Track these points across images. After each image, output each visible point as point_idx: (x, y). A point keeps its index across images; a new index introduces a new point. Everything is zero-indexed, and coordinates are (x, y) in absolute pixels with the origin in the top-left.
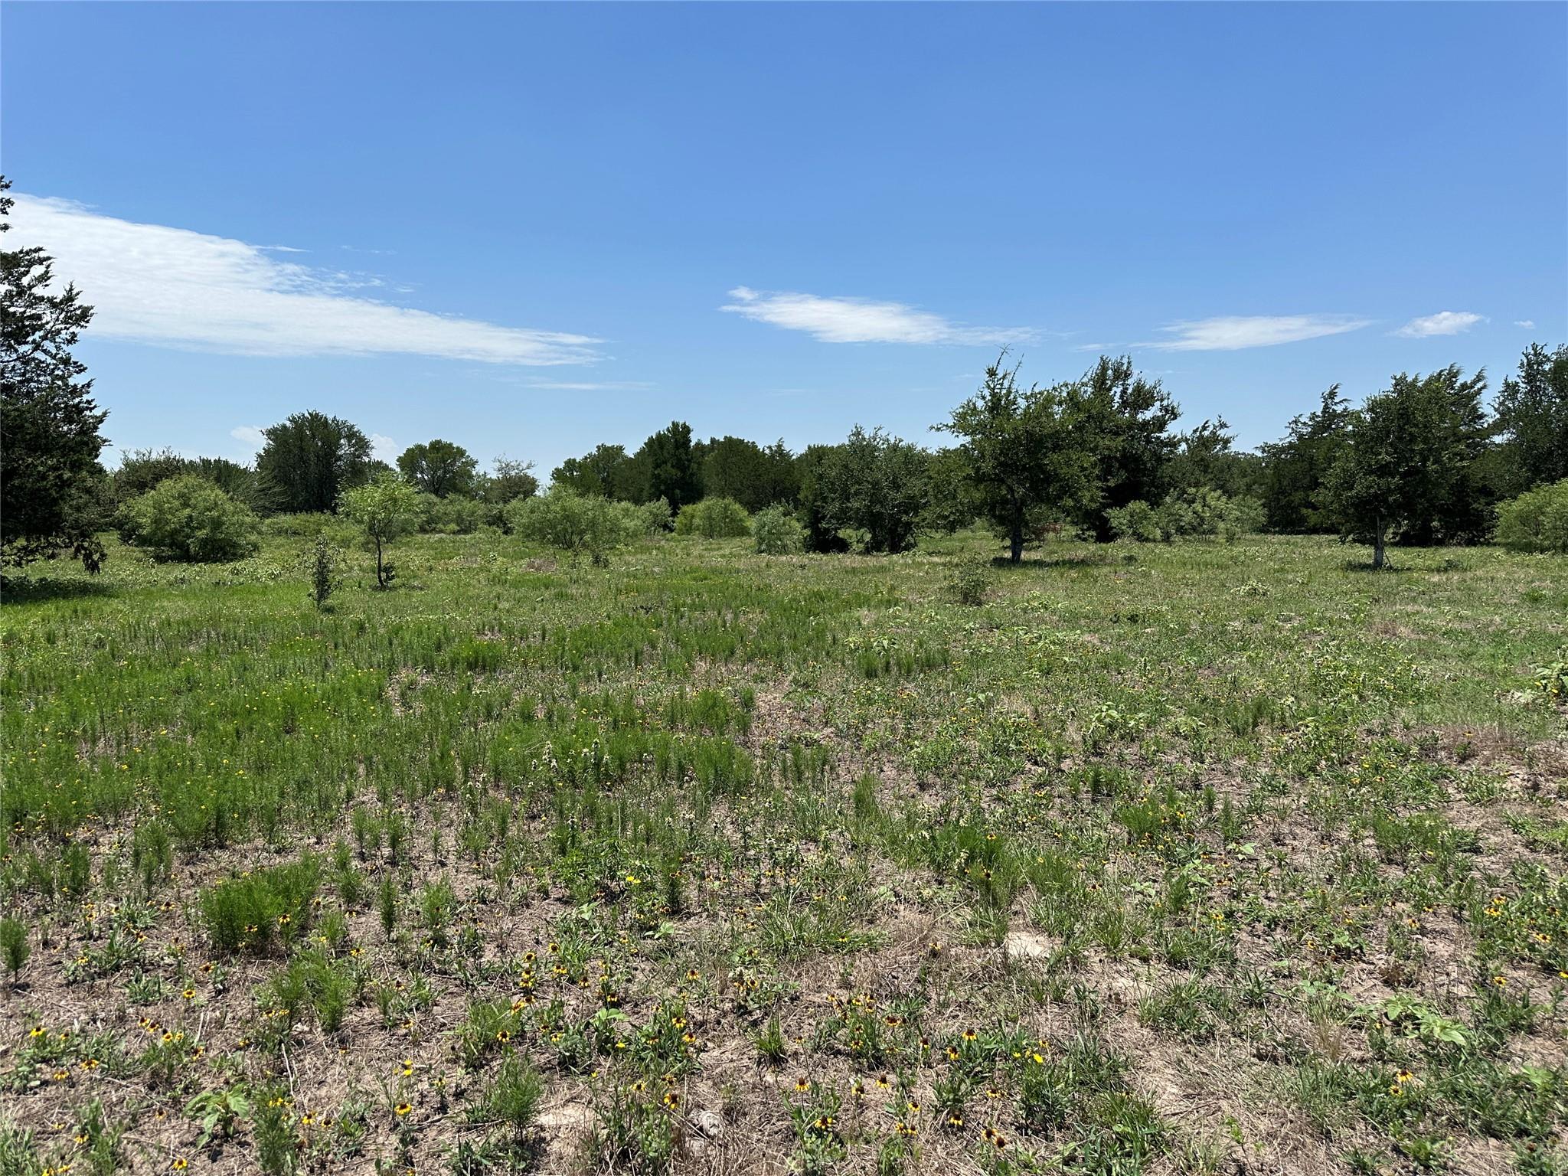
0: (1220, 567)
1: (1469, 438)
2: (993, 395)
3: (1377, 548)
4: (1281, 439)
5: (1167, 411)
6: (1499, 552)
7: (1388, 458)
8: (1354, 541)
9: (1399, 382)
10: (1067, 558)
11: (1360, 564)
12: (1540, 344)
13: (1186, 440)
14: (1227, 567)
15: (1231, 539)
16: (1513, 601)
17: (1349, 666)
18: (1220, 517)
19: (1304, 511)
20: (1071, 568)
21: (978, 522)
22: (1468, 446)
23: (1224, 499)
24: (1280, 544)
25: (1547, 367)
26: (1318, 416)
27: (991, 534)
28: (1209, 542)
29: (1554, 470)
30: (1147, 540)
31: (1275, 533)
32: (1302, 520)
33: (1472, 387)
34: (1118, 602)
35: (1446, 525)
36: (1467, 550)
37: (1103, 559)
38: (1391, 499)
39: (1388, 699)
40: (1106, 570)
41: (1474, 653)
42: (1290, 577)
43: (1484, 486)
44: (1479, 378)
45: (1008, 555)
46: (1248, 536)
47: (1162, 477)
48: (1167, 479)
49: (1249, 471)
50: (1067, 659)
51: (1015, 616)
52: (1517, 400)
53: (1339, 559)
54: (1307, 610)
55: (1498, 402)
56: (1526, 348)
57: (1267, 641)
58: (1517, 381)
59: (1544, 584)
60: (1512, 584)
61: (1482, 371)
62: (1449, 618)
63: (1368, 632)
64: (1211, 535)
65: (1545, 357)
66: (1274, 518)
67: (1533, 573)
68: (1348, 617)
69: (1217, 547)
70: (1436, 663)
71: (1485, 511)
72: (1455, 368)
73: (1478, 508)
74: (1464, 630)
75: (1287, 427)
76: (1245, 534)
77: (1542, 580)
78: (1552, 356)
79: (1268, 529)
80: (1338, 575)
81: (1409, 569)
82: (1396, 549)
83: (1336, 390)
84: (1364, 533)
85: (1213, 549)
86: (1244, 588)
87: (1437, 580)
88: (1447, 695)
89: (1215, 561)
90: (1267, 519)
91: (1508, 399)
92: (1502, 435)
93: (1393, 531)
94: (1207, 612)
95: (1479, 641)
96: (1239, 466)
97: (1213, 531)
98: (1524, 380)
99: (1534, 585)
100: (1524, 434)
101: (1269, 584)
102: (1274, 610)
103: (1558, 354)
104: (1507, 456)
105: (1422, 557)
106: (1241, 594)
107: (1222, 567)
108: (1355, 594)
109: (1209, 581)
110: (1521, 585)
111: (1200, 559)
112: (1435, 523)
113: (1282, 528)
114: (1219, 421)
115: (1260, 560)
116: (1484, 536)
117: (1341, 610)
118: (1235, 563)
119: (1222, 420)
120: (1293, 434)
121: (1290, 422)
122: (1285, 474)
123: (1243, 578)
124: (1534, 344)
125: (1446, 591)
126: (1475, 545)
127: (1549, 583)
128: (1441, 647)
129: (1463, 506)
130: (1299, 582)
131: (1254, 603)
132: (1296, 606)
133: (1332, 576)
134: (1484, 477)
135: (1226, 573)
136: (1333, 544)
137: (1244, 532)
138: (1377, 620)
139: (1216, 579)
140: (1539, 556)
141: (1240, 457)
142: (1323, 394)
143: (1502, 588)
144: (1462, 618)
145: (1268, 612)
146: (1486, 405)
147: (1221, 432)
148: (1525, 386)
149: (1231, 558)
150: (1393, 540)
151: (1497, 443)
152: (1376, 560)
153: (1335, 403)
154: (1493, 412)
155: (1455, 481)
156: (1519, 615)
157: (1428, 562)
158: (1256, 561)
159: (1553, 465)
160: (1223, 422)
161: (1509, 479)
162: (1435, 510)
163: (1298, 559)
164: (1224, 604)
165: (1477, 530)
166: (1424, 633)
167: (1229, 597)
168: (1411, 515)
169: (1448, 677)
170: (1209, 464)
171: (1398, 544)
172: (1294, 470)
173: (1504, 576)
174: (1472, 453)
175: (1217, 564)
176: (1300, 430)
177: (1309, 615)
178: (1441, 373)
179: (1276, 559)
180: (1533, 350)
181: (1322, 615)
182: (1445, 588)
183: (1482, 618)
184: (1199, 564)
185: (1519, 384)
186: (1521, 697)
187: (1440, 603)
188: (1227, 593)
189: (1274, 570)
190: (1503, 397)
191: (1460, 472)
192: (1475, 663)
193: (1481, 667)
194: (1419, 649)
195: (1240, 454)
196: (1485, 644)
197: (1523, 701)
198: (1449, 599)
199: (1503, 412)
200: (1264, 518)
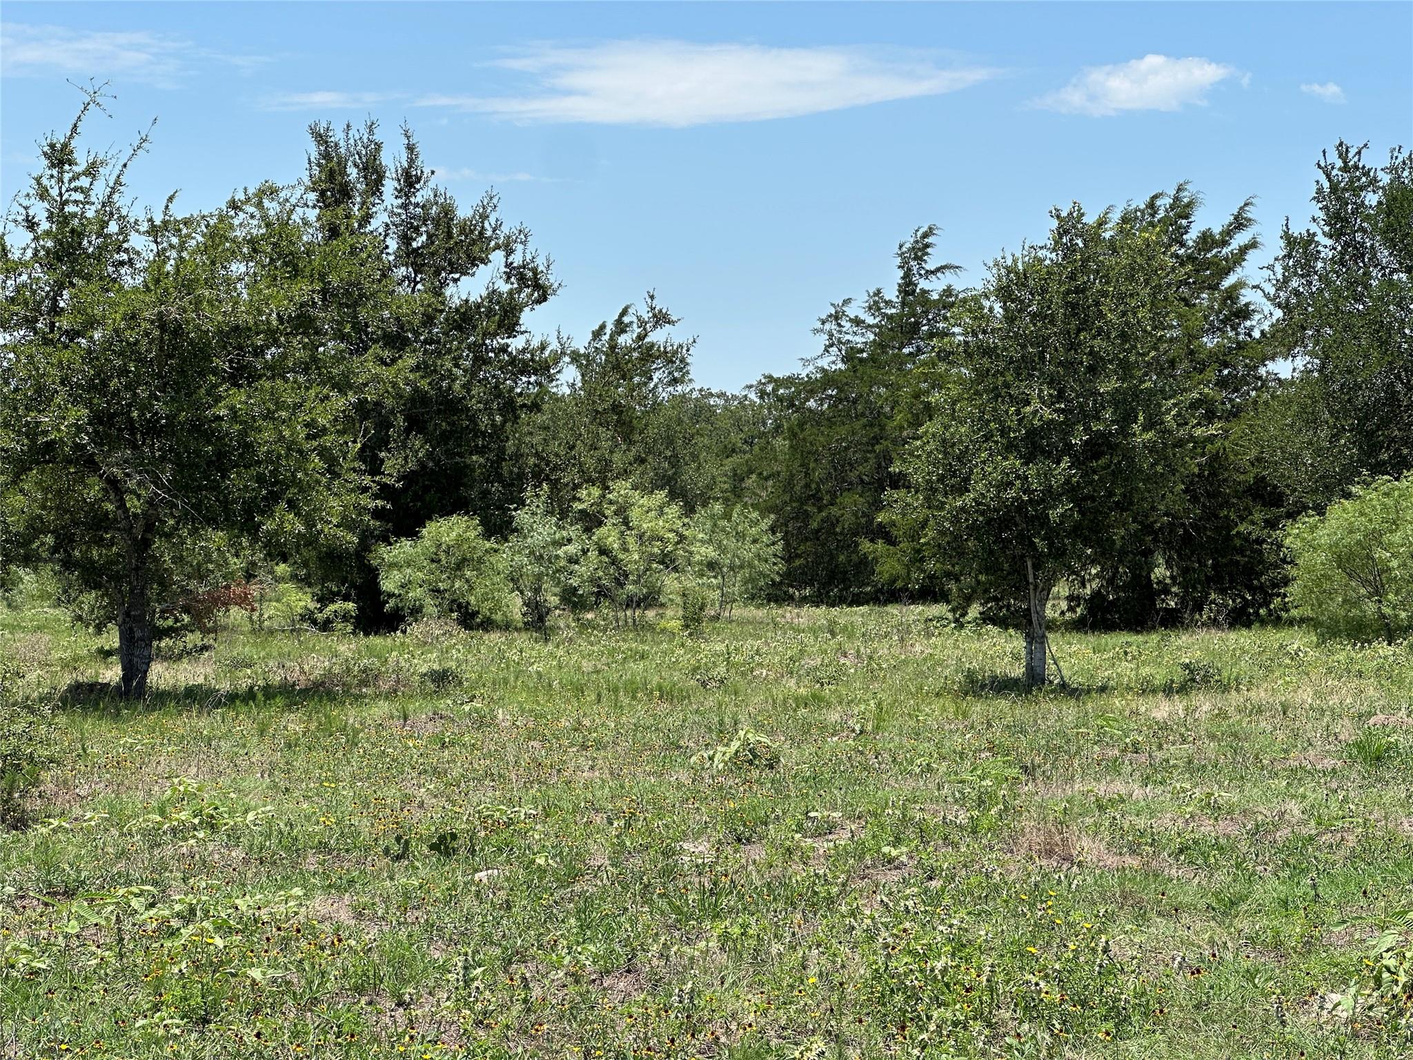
0: (667, 694)
1: (1225, 364)
2: (60, 217)
3: (1030, 639)
4: (806, 362)
5: (522, 278)
6: (1298, 641)
7: (1047, 413)
8: (986, 618)
9: (1068, 225)
10: (276, 679)
11: (994, 678)
12: (1354, 145)
13: (575, 357)
14: (684, 696)
15: (694, 620)
16: (1329, 763)
17: (959, 946)
18: (667, 561)
19: (866, 546)
20: (289, 707)
21: (27, 579)
22: (1222, 383)
23: (673, 510)
24: (814, 631)
25: (1372, 199)
26: (889, 305)
27: (64, 614)
28: (641, 628)
30: (488, 625)
31: (804, 600)
32: (864, 566)
33: (1224, 243)
34: (407, 800)
35: (1185, 577)
36: (1232, 636)
37: (368, 678)
38: (1054, 514)
39: (1050, 1026)
40: (381, 709)
41: (1243, 899)
42: (834, 716)
43: (1261, 480)
44: (1240, 223)
45: (112, 674)
46: (738, 612)
47: (518, 456)
48: (532, 461)
49: (735, 440)
50: (256, 973)
51: (122, 854)
52: (1316, 277)
53: (948, 666)
54: (870, 803)
55: (1278, 281)
56: (1324, 152)
57: (774, 891)
58: (1311, 232)
59: (1393, 719)
60: (1325, 720)
61: (1246, 205)
62: (1189, 809)
63: (1009, 855)
64: (646, 609)
65: (1367, 174)
66: (797, 562)
67: (1371, 692)
68: (963, 818)
69: (662, 642)
70: (1160, 926)
71: (1264, 541)
72: (1186, 193)
73: (1250, 533)
74: (1222, 841)
75: (816, 331)
76: (729, 606)
77: (1391, 709)
78: (1380, 175)
79: (785, 593)
80: (944, 709)
81: (1103, 689)
82: (1075, 637)
83: (929, 240)
84: (1002, 599)
85: (652, 648)
86: (724, 749)
87: (1166, 715)
88: (1182, 1008)
89: (656, 679)
90: (781, 567)
91: (1295, 274)
92: (1291, 359)
93: (1067, 594)
94: (630, 818)
95: (1254, 866)
96: (710, 427)
97: (650, 599)
98: (1327, 229)
99: (1372, 721)
100: (1338, 357)
101: (783, 738)
102: (792, 805)
103: (1392, 169)
104: (1304, 408)
105: (1134, 658)
106: (714, 766)
107: (672, 696)
108: (983, 756)
109: (639, 735)
110: (1346, 722)
111: (618, 675)
112: (1160, 572)
113: (819, 590)
114: (653, 309)
115: (764, 674)
116: (1266, 604)
117: (948, 799)
118: (704, 684)
119: (659, 304)
120: (831, 349)
121: (824, 317)
122: (817, 450)
123: (721, 723)
124: (1341, 144)
125: (1184, 741)
126: (1248, 625)
127: (1405, 716)
128: (1170, 885)
129: (1217, 529)
130: (853, 731)
131: (745, 790)
132: (846, 792)
133: (935, 713)
134: (1259, 460)
135: (682, 711)
136: (937, 628)
137: (726, 600)
138: (1027, 823)
139: (657, 729)
140: (1384, 649)
141: (712, 403)
142: (901, 247)
143: (1305, 731)
144: (1219, 808)
145: (779, 812)
146: (1254, 287)
147: (658, 337)
148: (1329, 242)
149: (695, 670)
150: (1068, 615)
151: (1282, 376)
152: (1030, 668)
153: (927, 271)
154: (1269, 303)
155: (1196, 470)
156: (1341, 797)
157: (1145, 671)
158: (755, 677)
159: (1399, 430)
160: (660, 311)
161: (1311, 465)
162: (1155, 540)
163: (852, 671)
164: (672, 796)
165: (1251, 589)
166: (1133, 852)
167: (685, 777)
168: (1104, 553)
169: (1180, 963)
170: (635, 422)
171: (1079, 626)
172: (837, 440)
173: (1310, 701)
174: (1231, 400)
175: (660, 689)
176: (848, 337)
177: (875, 815)
178: (1158, 203)
179: (801, 672)
180: (1340, 157)
181: (904, 816)
182: (1182, 735)
183: (1261, 808)
184: (616, 690)
185: (1316, 239)
186: (1339, 1004)
187: (1171, 773)
188: (682, 766)
189: (796, 699)
190: (1286, 268)
191: (1205, 448)
192: (1244, 924)
193: (1257, 934)
194: (1123, 891)
195: (712, 395)
196: (1268, 873)
197: (1345, 1015)
198: (1190, 762)
199: (1287, 305)
200: (775, 564)
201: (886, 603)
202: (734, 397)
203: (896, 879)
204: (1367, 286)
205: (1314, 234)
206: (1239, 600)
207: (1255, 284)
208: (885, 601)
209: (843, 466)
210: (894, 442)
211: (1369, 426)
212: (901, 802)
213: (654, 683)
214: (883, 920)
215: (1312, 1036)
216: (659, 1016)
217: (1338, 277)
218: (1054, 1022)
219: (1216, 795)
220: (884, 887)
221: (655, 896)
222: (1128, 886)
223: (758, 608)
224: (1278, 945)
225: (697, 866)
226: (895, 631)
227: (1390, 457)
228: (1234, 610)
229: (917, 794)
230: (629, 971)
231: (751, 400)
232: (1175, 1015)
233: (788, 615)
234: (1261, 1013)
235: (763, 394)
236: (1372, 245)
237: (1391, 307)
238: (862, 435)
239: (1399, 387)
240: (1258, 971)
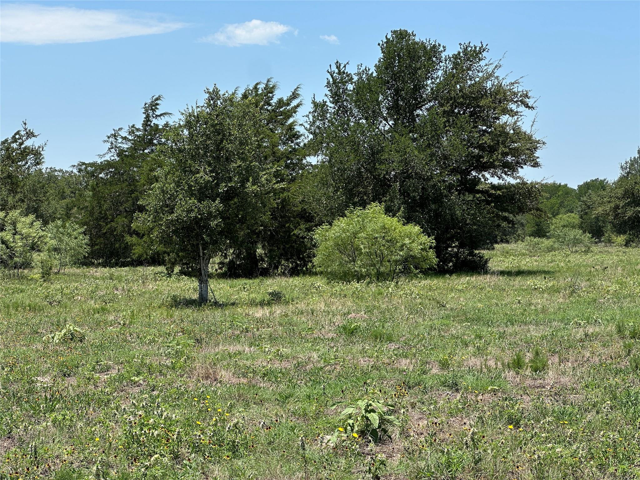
0: (33, 308)
1: (288, 158)
3: (201, 282)
4: (100, 156)
6: (319, 282)
8: (182, 273)
9: (214, 95)
11: (185, 300)
12: (343, 62)
14: (41, 309)
15: (47, 273)
16: (331, 335)
18: (34, 247)
19: (128, 238)
22: (287, 166)
23: (38, 224)
24: (103, 279)
25: (350, 87)
26: (138, 130)
28: (22, 278)
29: (365, 193)
31: (99, 265)
32: (127, 248)
33: (288, 104)
35: (270, 254)
36: (291, 280)
38: (213, 223)
41: (290, 396)
42: (111, 318)
43: (304, 210)
44: (295, 95)
46: (67, 270)
49: (68, 191)
52: (327, 121)
53: (164, 294)
54: (127, 357)
55: (311, 122)
56: (330, 66)
57: (80, 398)
58: (325, 101)
59: (359, 315)
60: (330, 316)
61: (298, 88)
62: (270, 357)
63: (189, 379)
64: (24, 269)
65: (348, 76)
66: (96, 247)
67: (349, 304)
68: (168, 362)
69: (31, 285)
70: (255, 409)
71: (305, 237)
72: (271, 83)
73: (299, 234)
74: (283, 370)
75: (105, 141)
76: (64, 268)
77: (358, 311)
78: (354, 77)
79: (90, 262)
80: (162, 314)
81: (233, 304)
82: (221, 281)
83: (158, 102)
84: (189, 264)
85: (26, 287)
86: (59, 333)
87: (261, 315)
88: (262, 445)
89: (27, 302)
90: (88, 249)
91: (318, 119)
92: (317, 156)
93: (219, 261)
94: (13, 366)
95: (297, 381)
96: (55, 186)
97: (27, 265)
98: (331, 99)
99: (350, 316)
100: (337, 157)
101: (87, 328)
102: (90, 358)
103: (359, 74)
104: (322, 179)
105: (248, 290)
106: (54, 341)
107: (35, 309)
108: (179, 334)
109: (19, 327)
110: (339, 317)
111: (10, 300)
112: (260, 251)
113: (106, 260)
114: (26, 129)
115: (79, 298)
116: (305, 265)
117: (163, 354)
118: (51, 303)
119: (29, 127)
120: (111, 150)
121: (109, 135)
122: (105, 196)
123: (59, 321)
124: (337, 62)
125: (269, 327)
126: (298, 275)
127: (363, 314)
128: (260, 391)
129: (285, 232)
130: (120, 324)
131: (68, 352)
132: (116, 352)
133: (156, 315)
134: (303, 201)
135: (40, 316)
136: (159, 277)
137: (63, 265)
138: (197, 365)
139: (27, 325)
140: (356, 285)
141: (56, 174)
142: (145, 104)
143: (321, 322)
144: (282, 356)
145: (84, 362)
146: (300, 125)
147: (29, 143)
148: (332, 105)
149: (46, 297)
150: (219, 271)
151: (313, 164)
152: (201, 295)
153: (156, 115)
154: (307, 132)
155: (276, 206)
156: (335, 350)
157: (253, 296)
158: (75, 300)
159: (363, 188)
160: (30, 130)
161: (326, 204)
162: (258, 237)
163: (120, 296)
164: (33, 356)
165: (299, 259)
166: (244, 376)
167: (40, 346)
168: (235, 243)
169: (262, 425)
170: (19, 183)
171: (223, 276)
172: (114, 192)
173: (323, 308)
174: (291, 174)
175: (29, 306)
176: (120, 145)
177: (129, 362)
178: (258, 87)
179: (97, 297)
180: (337, 68)
181: (142, 362)
182: (268, 324)
183: (301, 356)
184: (8, 307)
185: (327, 104)
186: (330, 440)
187: (262, 341)
188: (39, 341)
189: (94, 310)
190: (314, 117)
191: (280, 195)
192: (291, 407)
193: (296, 410)
194: (239, 394)
195: (56, 171)
196: (302, 384)
197: (332, 445)
198: (270, 336)
199: (315, 133)
200: (85, 248)
201: (136, 266)
202: (67, 172)
203: (138, 391)
204: (348, 125)
205: (326, 102)
206: (294, 264)
207: (301, 123)
208: (136, 265)
209: (117, 204)
210: (141, 193)
211: (350, 187)
212: (141, 356)
213: (27, 304)
214: (131, 410)
215: (318, 454)
216: (23, 458)
217: (336, 121)
218: (206, 453)
219: (281, 350)
220: (132, 395)
221: (23, 402)
222: (241, 391)
223: (78, 268)
224: (305, 415)
225: (44, 388)
226: (140, 278)
227: (359, 200)
228: (292, 268)
229: (148, 352)
230: (9, 438)
231: (75, 173)
232: (259, 448)
233: (91, 271)
234: (296, 445)
235: (80, 170)
236: (350, 107)
237: (359, 135)
238: (126, 189)
239: (363, 170)
240: (295, 427)
